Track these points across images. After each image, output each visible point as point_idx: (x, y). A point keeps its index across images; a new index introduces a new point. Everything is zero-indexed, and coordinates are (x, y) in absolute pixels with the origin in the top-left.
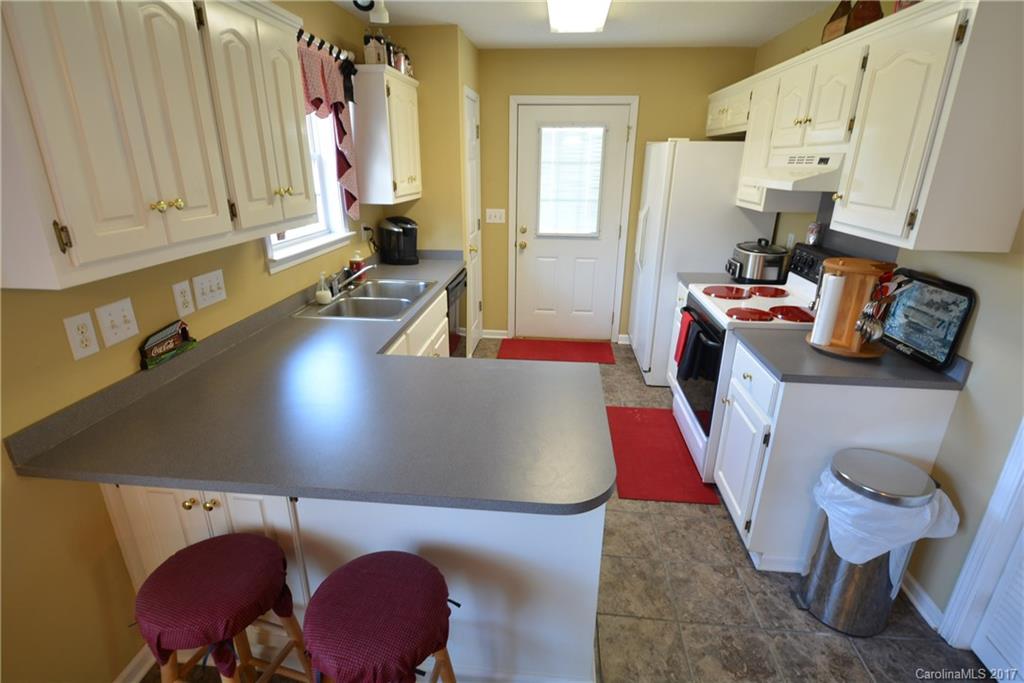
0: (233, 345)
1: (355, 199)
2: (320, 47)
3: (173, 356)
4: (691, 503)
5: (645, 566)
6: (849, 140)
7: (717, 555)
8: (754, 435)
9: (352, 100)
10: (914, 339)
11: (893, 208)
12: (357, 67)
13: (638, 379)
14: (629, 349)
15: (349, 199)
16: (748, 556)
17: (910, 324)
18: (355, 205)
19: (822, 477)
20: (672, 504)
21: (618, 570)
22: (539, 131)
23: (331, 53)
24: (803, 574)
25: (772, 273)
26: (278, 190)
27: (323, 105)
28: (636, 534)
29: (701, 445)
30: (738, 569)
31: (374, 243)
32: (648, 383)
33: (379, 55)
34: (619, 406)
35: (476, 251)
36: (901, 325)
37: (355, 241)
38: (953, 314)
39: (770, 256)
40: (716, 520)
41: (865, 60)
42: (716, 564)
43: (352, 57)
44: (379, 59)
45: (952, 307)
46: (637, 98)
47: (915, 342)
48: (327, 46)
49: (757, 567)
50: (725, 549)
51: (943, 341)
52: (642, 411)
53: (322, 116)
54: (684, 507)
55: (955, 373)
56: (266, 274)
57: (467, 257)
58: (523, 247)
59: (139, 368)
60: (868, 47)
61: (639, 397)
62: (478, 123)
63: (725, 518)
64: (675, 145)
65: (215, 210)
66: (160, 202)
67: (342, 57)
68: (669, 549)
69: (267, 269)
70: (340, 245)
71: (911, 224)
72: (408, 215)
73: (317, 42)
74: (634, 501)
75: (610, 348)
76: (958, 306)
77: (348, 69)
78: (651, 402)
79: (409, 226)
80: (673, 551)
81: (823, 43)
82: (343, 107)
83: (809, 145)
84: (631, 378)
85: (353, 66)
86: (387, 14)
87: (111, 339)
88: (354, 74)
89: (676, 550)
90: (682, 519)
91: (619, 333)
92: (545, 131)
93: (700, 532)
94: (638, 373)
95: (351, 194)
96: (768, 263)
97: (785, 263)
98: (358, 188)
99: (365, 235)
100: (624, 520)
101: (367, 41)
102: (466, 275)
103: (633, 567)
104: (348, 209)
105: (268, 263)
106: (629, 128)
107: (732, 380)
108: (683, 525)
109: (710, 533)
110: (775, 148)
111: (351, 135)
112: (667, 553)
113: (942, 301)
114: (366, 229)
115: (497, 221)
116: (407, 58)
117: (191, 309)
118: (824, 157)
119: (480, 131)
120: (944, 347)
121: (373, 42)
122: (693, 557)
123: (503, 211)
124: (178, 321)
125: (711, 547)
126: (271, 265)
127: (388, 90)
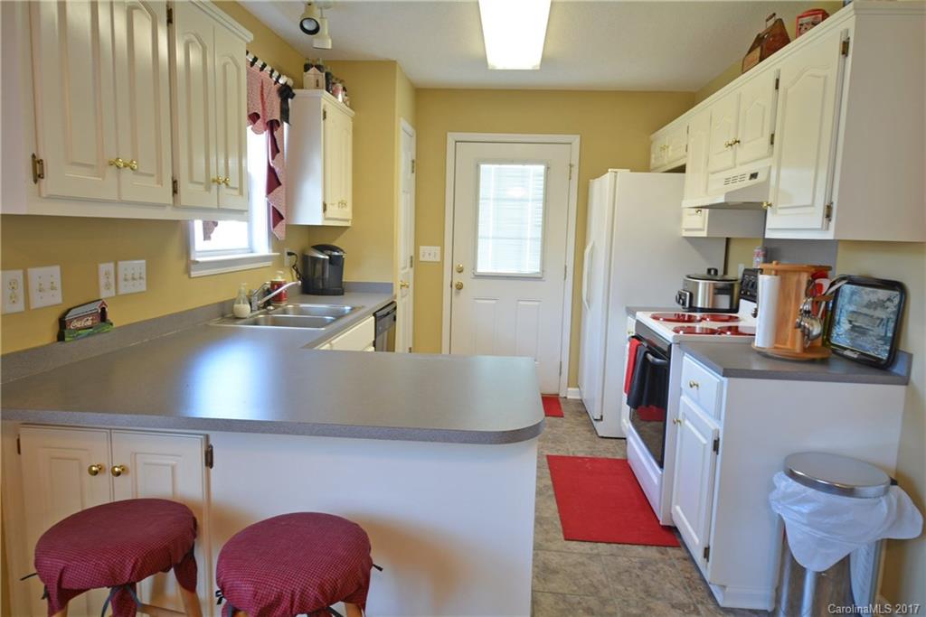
0: (146, 340)
1: (282, 218)
2: (262, 69)
3: (89, 335)
4: (646, 545)
5: (593, 602)
6: (772, 153)
7: (675, 593)
8: (705, 445)
9: (288, 122)
10: (860, 343)
11: (813, 205)
12: (294, 91)
13: (589, 431)
14: (581, 403)
15: (277, 217)
16: (711, 595)
17: (854, 328)
18: (282, 224)
19: (775, 478)
20: (626, 546)
21: (562, 606)
22: (478, 167)
23: (271, 76)
24: (770, 610)
25: (724, 302)
26: (216, 178)
27: (259, 121)
28: (583, 573)
29: (656, 481)
30: (699, 606)
31: (297, 270)
32: (600, 435)
33: (317, 81)
34: (566, 455)
35: (408, 287)
36: (846, 331)
37: (279, 263)
38: (889, 310)
39: (721, 284)
40: (676, 562)
41: (778, 81)
42: (674, 602)
43: (290, 83)
44: (318, 85)
45: (888, 304)
46: (578, 137)
47: (861, 346)
48: (268, 68)
49: (720, 603)
50: (685, 588)
51: (883, 338)
52: (593, 460)
53: (257, 132)
54: (640, 549)
55: (899, 369)
56: (186, 276)
57: (397, 291)
58: (460, 287)
59: (56, 339)
60: (779, 71)
61: (589, 448)
62: (414, 158)
63: (685, 559)
64: (616, 177)
65: (160, 182)
66: (118, 159)
67: (281, 81)
68: (620, 588)
69: (188, 271)
70: (261, 265)
71: (828, 216)
72: (336, 244)
73: (259, 64)
74: (582, 543)
75: (559, 404)
76: (892, 301)
77: (286, 93)
78: (605, 451)
79: (336, 254)
80: (626, 590)
81: (743, 73)
82: (279, 126)
83: (741, 164)
84: (581, 429)
85: (291, 91)
86: (330, 41)
87: (37, 302)
88: (292, 98)
89: (629, 589)
90: (637, 560)
91: (568, 386)
92: (483, 167)
93: (657, 572)
94: (590, 425)
95: (277, 211)
96: (719, 291)
97: (736, 290)
98: (286, 207)
99: (288, 260)
100: (570, 560)
101: (307, 68)
102: (395, 308)
103: (579, 603)
104: (274, 227)
105: (189, 264)
106: (571, 166)
107: (682, 397)
108: (638, 565)
109: (669, 573)
110: (713, 173)
111: (283, 154)
112: (618, 591)
113: (878, 300)
114: (289, 254)
115: (432, 259)
116: (344, 89)
117: (112, 293)
118: (753, 172)
119: (416, 166)
120: (885, 344)
121: (313, 70)
122: (650, 595)
123: (439, 248)
124: (99, 300)
125: (669, 585)
126: (193, 267)
127: (325, 113)
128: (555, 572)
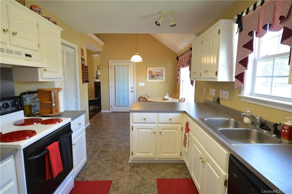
47: (36, 110)
113: (36, 96)
118: (28, 54)
128: (120, 169)
